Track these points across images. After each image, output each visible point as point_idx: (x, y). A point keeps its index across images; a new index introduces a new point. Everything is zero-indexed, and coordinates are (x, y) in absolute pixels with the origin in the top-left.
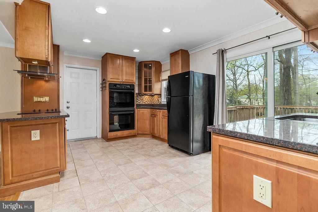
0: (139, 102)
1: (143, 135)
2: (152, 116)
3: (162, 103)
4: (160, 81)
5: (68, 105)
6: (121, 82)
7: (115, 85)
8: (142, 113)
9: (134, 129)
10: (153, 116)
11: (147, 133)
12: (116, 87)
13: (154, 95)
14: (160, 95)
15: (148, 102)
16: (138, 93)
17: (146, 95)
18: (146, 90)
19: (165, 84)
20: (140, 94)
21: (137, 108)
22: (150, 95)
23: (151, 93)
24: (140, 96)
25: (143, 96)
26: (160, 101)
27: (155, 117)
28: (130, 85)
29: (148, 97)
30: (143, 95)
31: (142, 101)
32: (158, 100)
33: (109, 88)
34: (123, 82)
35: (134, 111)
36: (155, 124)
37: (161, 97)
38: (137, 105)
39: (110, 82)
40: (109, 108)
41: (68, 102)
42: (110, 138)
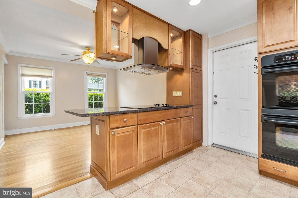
7: (279, 58)
12: (281, 61)
39: (265, 55)
40: (263, 107)
41: (216, 96)
42: (264, 169)
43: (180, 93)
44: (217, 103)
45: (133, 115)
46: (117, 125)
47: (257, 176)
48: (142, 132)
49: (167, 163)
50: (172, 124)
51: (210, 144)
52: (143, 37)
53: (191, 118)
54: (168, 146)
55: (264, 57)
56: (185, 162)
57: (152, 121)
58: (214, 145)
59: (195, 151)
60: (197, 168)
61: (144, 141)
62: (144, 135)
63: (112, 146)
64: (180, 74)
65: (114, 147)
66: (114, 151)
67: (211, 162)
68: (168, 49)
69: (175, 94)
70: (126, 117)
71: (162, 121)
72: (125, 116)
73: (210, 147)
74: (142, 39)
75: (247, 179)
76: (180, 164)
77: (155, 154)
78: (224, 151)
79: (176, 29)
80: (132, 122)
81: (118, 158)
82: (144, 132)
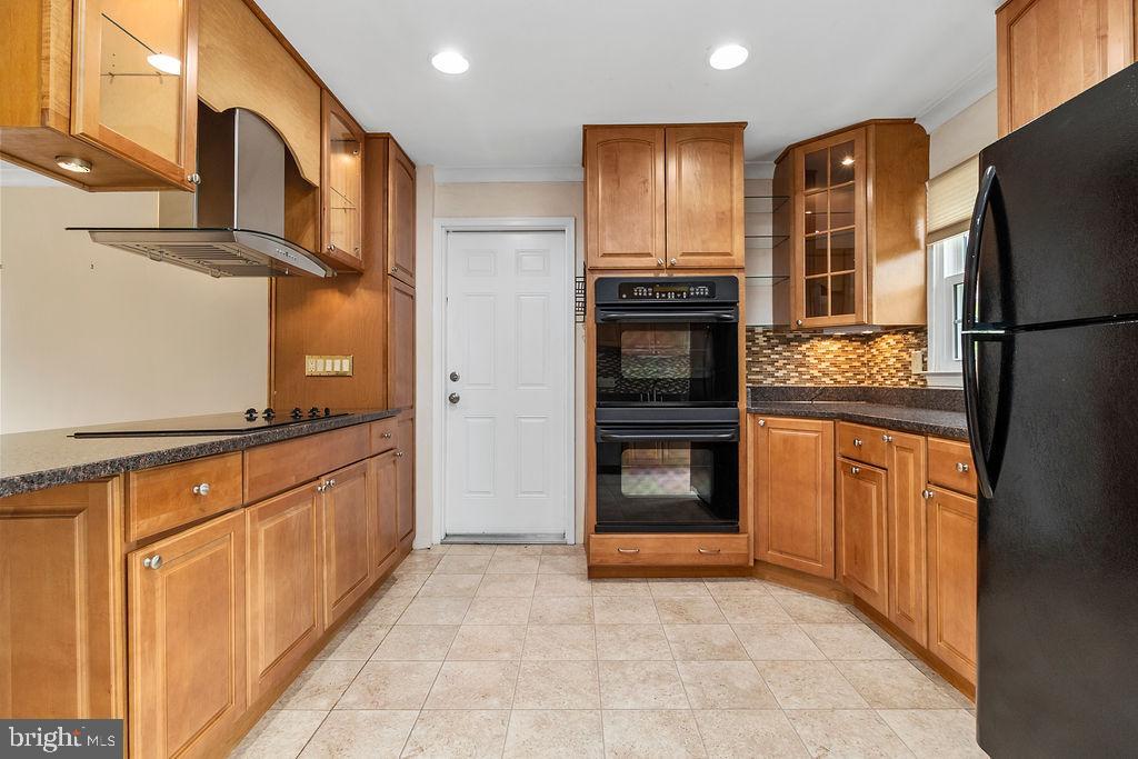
0: (780, 374)
1: (794, 576)
2: (848, 471)
3: (933, 383)
4: (914, 244)
5: (454, 388)
6: (659, 268)
7: (627, 286)
8: (786, 440)
9: (737, 531)
10: (856, 469)
11: (816, 567)
12: (631, 296)
13: (879, 335)
14: (917, 332)
15: (839, 378)
16: (776, 328)
17: (818, 334)
18: (815, 309)
19: (951, 256)
20: (785, 335)
21: (755, 414)
22: (848, 338)
23: (849, 319)
24: (787, 342)
25: (801, 341)
26: (916, 369)
27: (871, 477)
28: (711, 283)
29: (835, 346)
30: (808, 339)
31: (801, 373)
32: (906, 367)
33: (597, 305)
34: (673, 268)
35: (735, 426)
36: (867, 528)
37: (922, 344)
38: (758, 393)
39: (601, 276)
40: (598, 406)
41: (454, 377)
42: (602, 561)
43: (343, 365)
44: (458, 398)
45: (229, 465)
46: (163, 516)
47: (586, 586)
48: (262, 536)
49: (326, 648)
50: (350, 485)
51: (437, 538)
52: (234, 109)
53: (395, 455)
54: (341, 576)
55: (600, 279)
56: (394, 619)
57: (293, 481)
58: (450, 540)
59: (402, 575)
60: (440, 622)
61: (268, 572)
62: (266, 546)
63: (142, 633)
64: (341, 291)
65: (153, 637)
66: (149, 660)
67: (468, 589)
68: (318, 185)
69: (315, 365)
70: (201, 475)
71: (323, 479)
72: (198, 468)
73: (441, 549)
74: (230, 113)
75: (572, 599)
76: (382, 632)
77: (303, 620)
78: (484, 548)
79: (342, 114)
80: (226, 493)
81: (168, 686)
82: (267, 533)
